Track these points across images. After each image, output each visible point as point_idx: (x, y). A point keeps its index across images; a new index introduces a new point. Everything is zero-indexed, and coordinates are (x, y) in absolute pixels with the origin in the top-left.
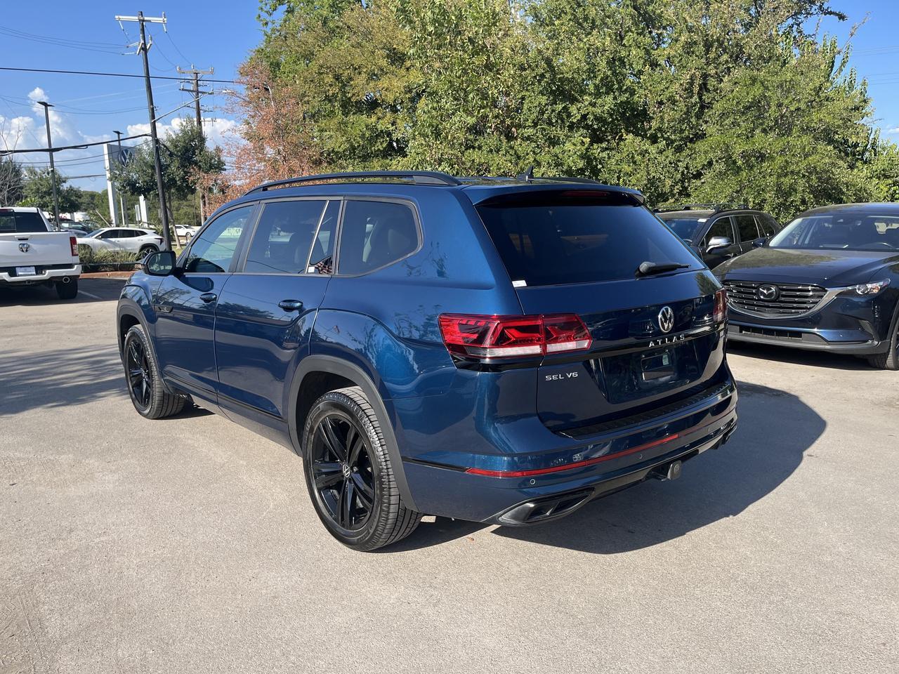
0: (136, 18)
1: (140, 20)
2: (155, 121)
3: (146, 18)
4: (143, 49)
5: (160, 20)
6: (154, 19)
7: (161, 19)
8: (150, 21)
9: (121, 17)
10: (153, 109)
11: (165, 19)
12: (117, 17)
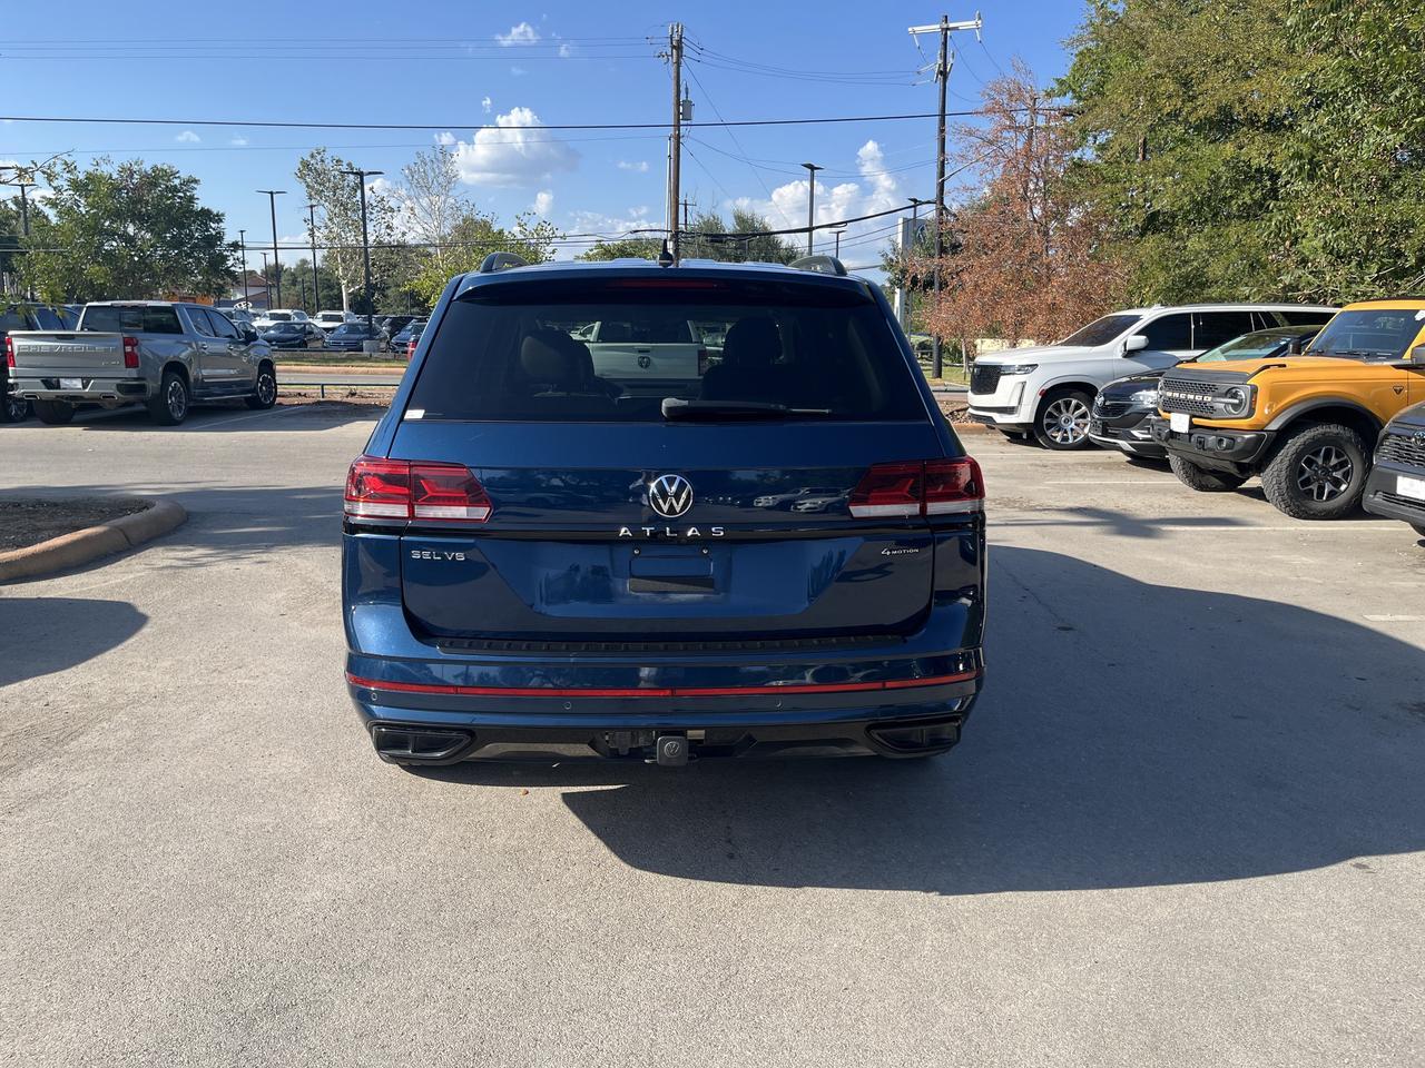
0: (936, 27)
1: (943, 29)
2: (943, 181)
3: (951, 25)
4: (941, 73)
5: (970, 24)
6: (962, 25)
7: (974, 23)
8: (956, 28)
9: (915, 29)
10: (943, 162)
11: (979, 22)
12: (910, 29)
